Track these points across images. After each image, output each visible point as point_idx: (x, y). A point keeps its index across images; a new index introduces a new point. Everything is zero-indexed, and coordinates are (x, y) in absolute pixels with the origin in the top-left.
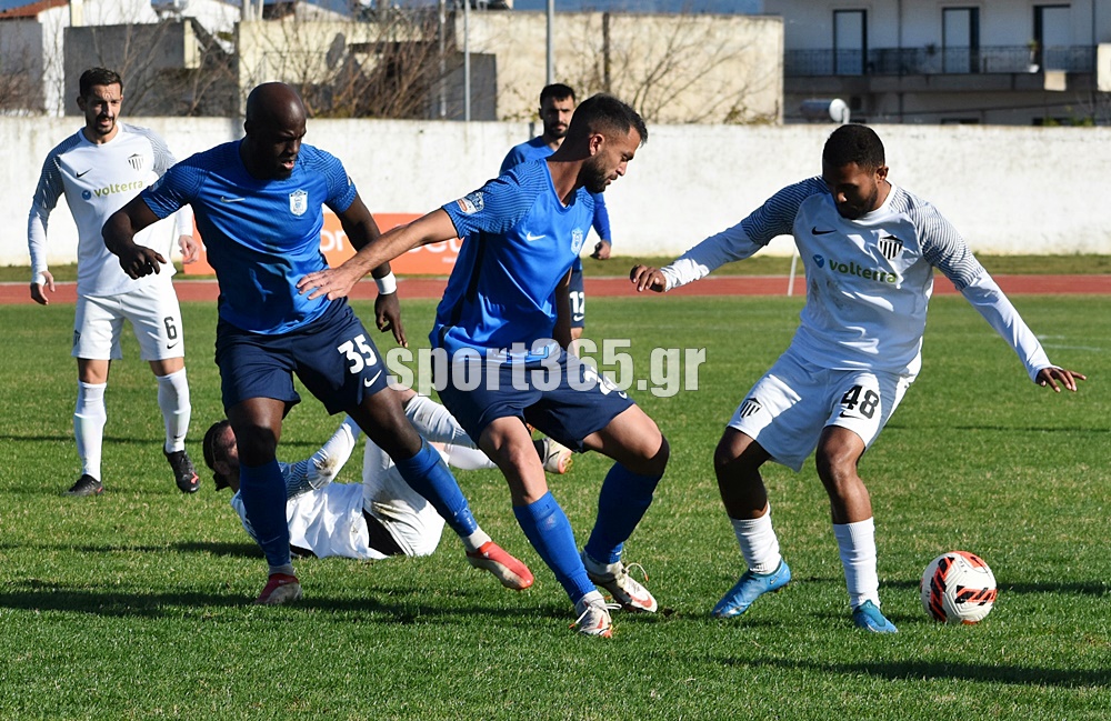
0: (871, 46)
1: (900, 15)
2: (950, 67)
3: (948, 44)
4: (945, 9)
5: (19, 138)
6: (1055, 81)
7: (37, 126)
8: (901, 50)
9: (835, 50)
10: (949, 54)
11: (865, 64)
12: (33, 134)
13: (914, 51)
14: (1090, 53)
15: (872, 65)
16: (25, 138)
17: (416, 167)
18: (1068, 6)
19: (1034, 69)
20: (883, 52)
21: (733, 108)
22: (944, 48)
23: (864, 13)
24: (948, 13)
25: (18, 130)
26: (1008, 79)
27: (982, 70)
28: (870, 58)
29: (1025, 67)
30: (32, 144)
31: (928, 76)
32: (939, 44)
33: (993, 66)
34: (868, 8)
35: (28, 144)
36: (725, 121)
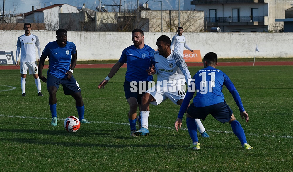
0: (217, 16)
1: (223, 10)
2: (234, 21)
3: (233, 16)
4: (232, 9)
5: (78, 36)
6: (256, 24)
7: (82, 33)
8: (223, 18)
9: (210, 17)
10: (233, 18)
11: (216, 21)
12: (81, 35)
13: (226, 17)
14: (263, 18)
15: (217, 20)
16: (79, 36)
17: (154, 41)
18: (258, 8)
19: (251, 21)
20: (219, 18)
21: (201, 29)
22: (232, 17)
23: (216, 10)
24: (233, 10)
25: (78, 34)
26: (246, 23)
27: (240, 21)
28: (217, 19)
29: (249, 21)
30: (81, 37)
31: (230, 23)
32: (232, 16)
33: (242, 21)
34: (217, 9)
35: (80, 37)
36: (199, 32)
